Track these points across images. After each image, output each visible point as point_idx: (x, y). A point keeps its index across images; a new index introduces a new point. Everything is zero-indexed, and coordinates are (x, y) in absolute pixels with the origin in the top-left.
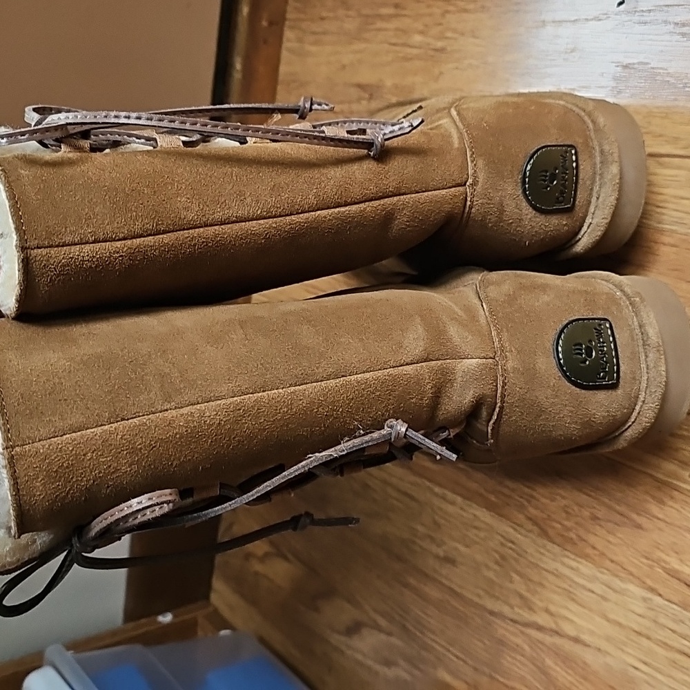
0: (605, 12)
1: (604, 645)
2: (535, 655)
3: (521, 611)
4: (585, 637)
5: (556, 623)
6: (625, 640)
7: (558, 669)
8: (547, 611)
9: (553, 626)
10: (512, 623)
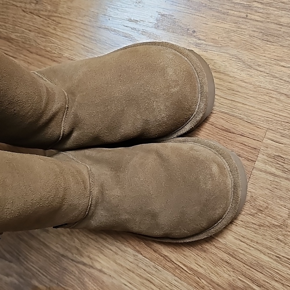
1: (113, 274)
2: (80, 276)
3: (77, 256)
4: (104, 270)
5: (92, 263)
6: (123, 272)
7: (90, 283)
8: (89, 257)
9: (91, 264)
10: (71, 261)
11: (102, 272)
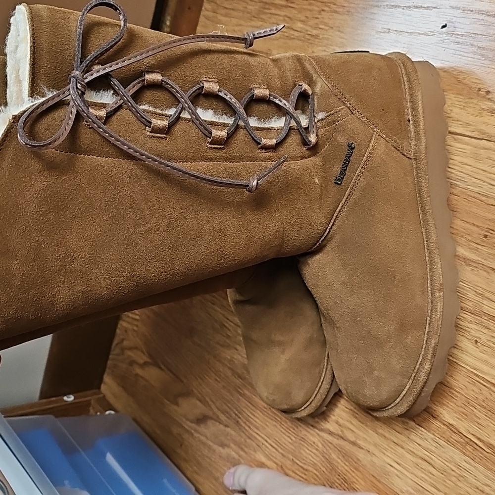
0: (433, 31)
1: (372, 449)
2: (325, 450)
4: (359, 442)
6: (387, 447)
7: (339, 461)
9: (340, 433)
11: (356, 446)
